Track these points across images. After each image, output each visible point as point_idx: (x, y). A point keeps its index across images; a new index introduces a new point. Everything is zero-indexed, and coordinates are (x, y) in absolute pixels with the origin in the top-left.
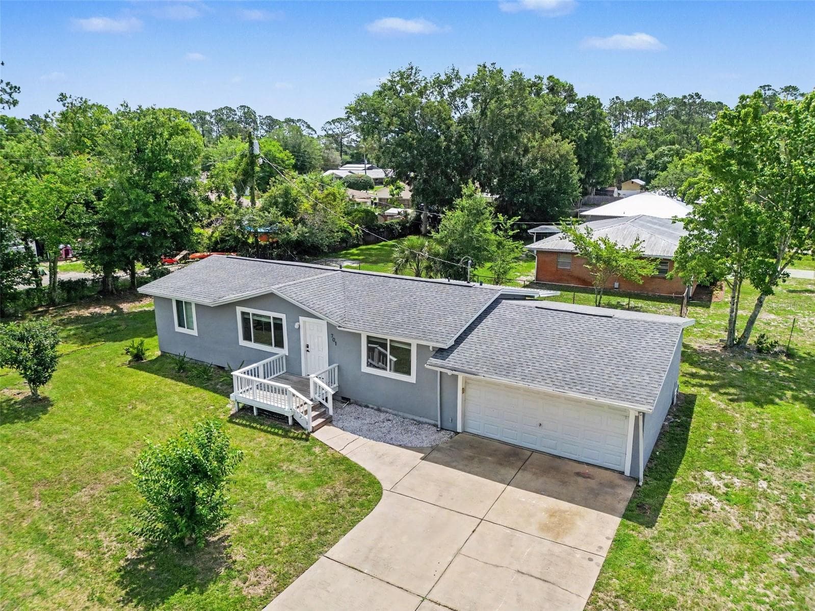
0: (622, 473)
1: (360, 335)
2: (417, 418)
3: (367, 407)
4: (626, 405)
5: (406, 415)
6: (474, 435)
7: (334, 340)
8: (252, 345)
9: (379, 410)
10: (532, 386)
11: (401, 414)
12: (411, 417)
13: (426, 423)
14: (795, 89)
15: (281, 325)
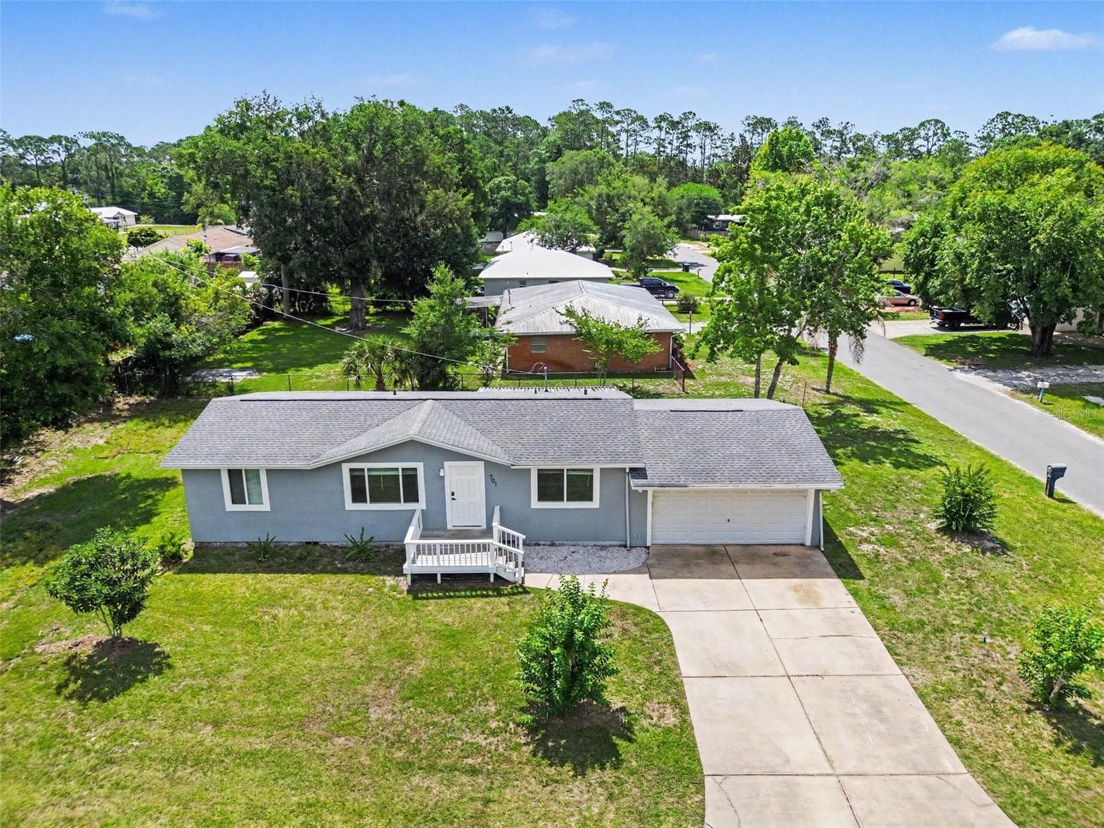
0: (803, 545)
1: (530, 470)
2: (598, 543)
3: (539, 545)
4: (802, 486)
5: (586, 543)
6: (663, 545)
7: (493, 481)
8: (368, 506)
9: (553, 545)
10: (741, 486)
11: (581, 543)
12: (593, 543)
13: (610, 546)
14: (609, 105)
15: (415, 477)
